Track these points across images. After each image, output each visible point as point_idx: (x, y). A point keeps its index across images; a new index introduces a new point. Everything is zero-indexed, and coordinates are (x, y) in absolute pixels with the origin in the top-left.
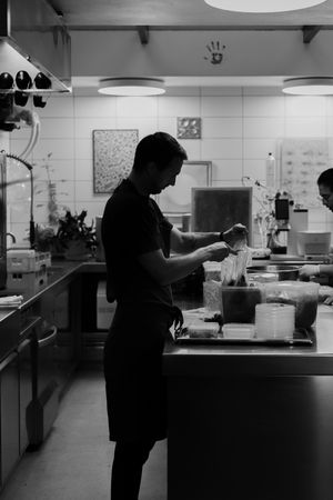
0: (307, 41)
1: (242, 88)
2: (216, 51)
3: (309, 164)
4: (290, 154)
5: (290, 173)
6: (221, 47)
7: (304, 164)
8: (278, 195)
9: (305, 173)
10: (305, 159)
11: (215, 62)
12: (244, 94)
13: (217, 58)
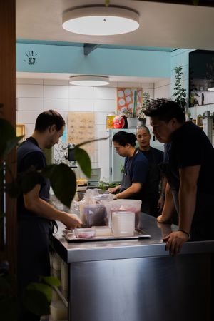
0: (86, 54)
1: (43, 80)
2: (31, 57)
3: (84, 127)
4: (72, 121)
5: (73, 132)
6: (34, 54)
7: (81, 127)
8: (69, 146)
9: (81, 133)
10: (82, 124)
11: (30, 63)
12: (44, 83)
13: (32, 61)
